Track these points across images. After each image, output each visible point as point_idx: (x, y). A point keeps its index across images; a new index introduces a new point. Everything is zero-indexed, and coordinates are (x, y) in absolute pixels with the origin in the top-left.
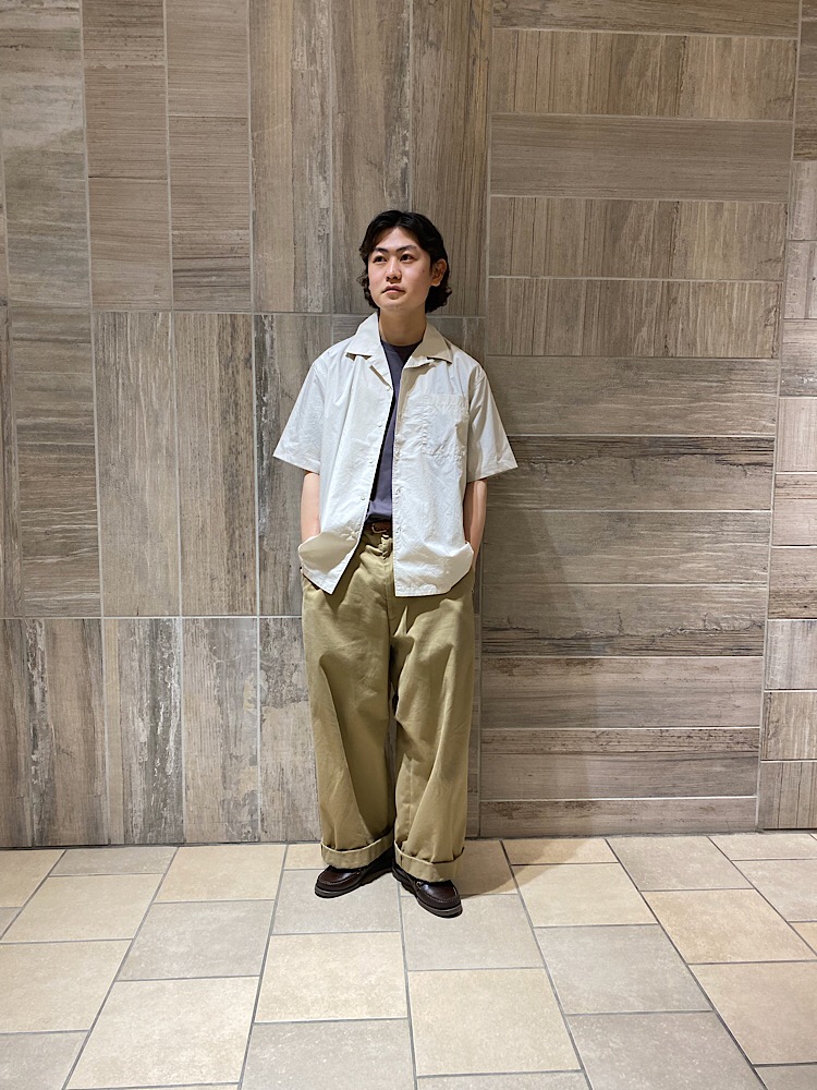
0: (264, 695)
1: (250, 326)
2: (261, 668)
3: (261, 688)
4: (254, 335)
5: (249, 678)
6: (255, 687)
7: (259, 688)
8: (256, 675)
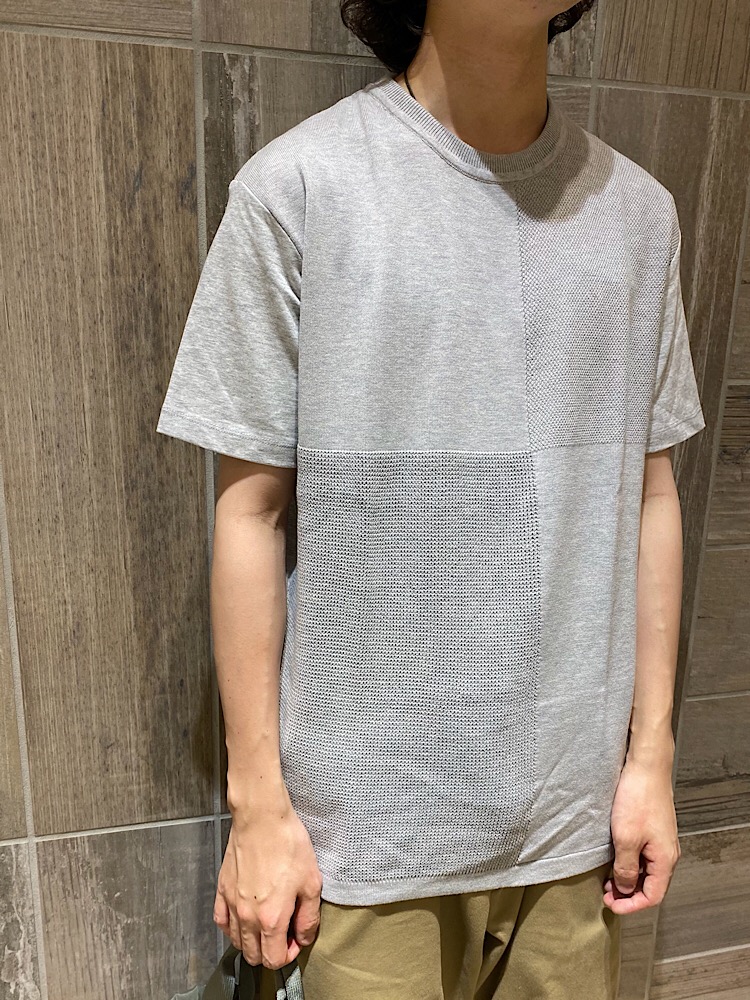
1: (190, 85)
4: (201, 114)
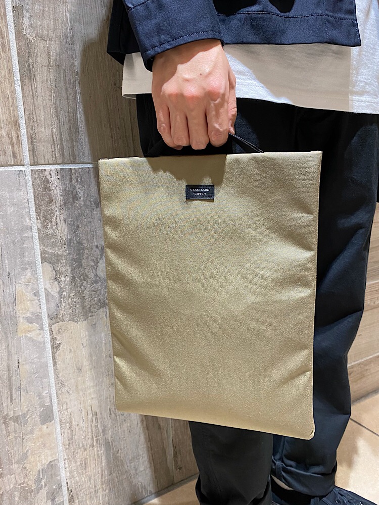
0: (53, 305)
2: (44, 260)
3: (48, 295)
5: (23, 280)
6: (36, 294)
7: (43, 294)
8: (35, 273)
